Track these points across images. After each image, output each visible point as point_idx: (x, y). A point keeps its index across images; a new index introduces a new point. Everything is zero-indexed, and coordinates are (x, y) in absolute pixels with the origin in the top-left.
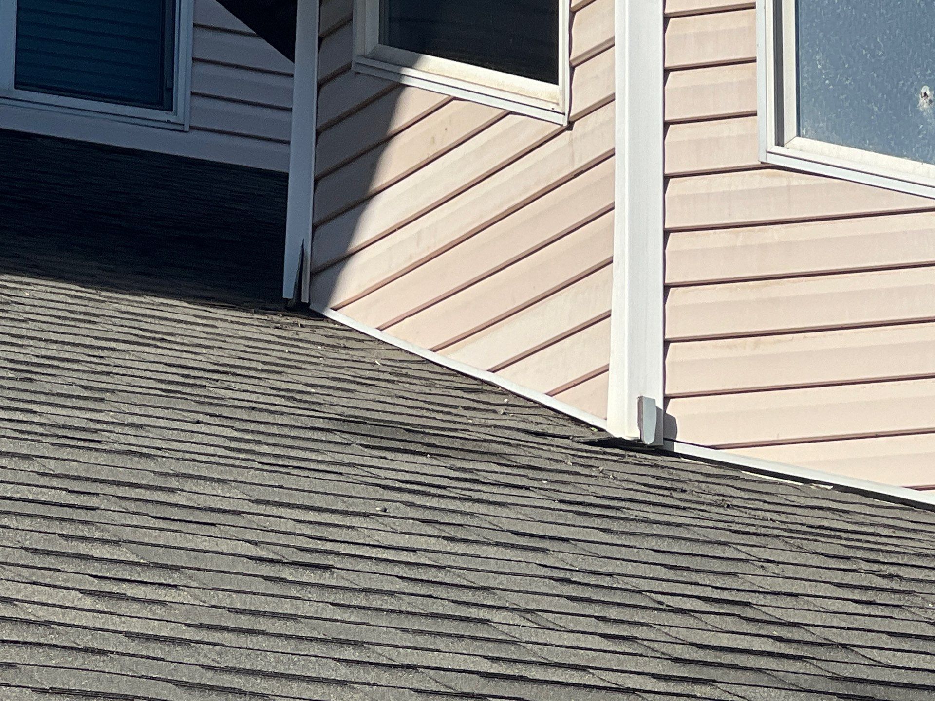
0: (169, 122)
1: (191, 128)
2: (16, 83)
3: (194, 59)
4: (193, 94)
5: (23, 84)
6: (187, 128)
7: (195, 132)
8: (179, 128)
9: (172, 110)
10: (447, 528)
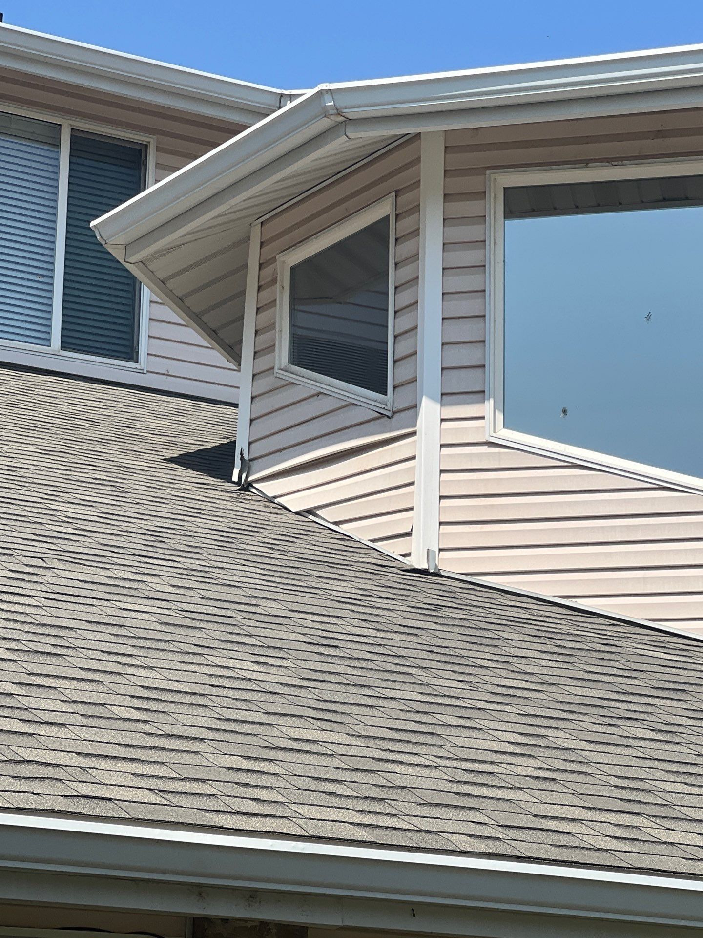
0: (136, 368)
1: (148, 371)
2: (61, 347)
3: (149, 336)
4: (148, 354)
5: (65, 348)
6: (145, 372)
7: (149, 374)
8: (142, 372)
9: (138, 363)
10: (374, 624)
